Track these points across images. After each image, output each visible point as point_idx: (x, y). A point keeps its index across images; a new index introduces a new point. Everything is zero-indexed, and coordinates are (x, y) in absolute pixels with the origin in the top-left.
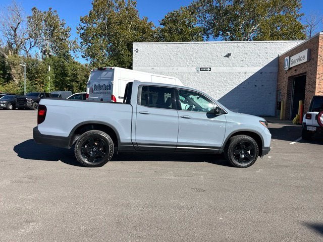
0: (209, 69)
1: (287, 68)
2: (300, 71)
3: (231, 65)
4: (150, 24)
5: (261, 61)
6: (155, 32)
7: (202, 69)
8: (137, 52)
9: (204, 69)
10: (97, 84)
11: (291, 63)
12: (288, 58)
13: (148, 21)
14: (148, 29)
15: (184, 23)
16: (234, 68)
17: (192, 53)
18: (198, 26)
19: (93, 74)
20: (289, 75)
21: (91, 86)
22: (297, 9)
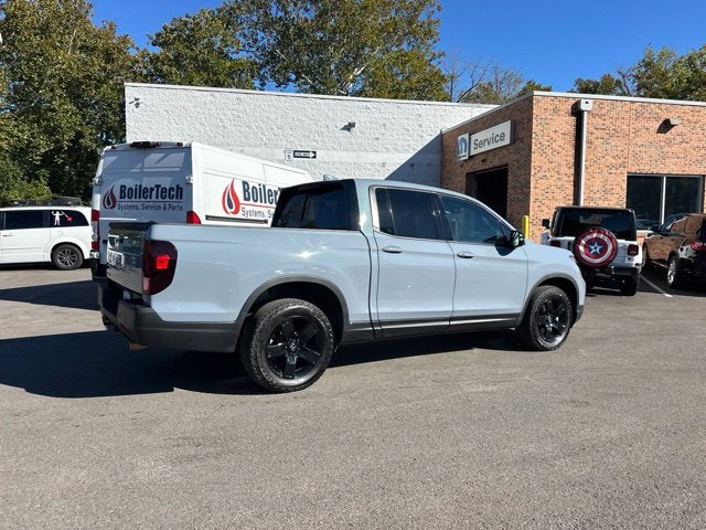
0: (312, 155)
1: (464, 156)
2: (495, 162)
3: (356, 147)
4: (124, 40)
5: (411, 142)
6: (138, 62)
7: (297, 154)
8: (137, 106)
9: (302, 154)
10: (130, 183)
11: (473, 145)
12: (466, 136)
13: (119, 34)
14: (120, 51)
15: (210, 45)
16: (361, 154)
17: (272, 116)
18: (243, 56)
19: (113, 158)
20: (468, 169)
21: (107, 189)
22: (430, 42)
